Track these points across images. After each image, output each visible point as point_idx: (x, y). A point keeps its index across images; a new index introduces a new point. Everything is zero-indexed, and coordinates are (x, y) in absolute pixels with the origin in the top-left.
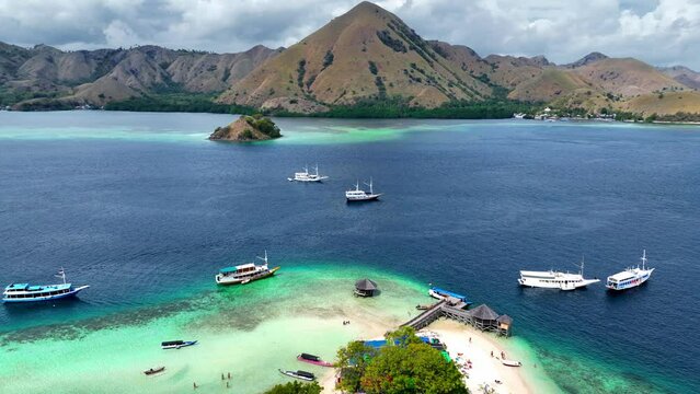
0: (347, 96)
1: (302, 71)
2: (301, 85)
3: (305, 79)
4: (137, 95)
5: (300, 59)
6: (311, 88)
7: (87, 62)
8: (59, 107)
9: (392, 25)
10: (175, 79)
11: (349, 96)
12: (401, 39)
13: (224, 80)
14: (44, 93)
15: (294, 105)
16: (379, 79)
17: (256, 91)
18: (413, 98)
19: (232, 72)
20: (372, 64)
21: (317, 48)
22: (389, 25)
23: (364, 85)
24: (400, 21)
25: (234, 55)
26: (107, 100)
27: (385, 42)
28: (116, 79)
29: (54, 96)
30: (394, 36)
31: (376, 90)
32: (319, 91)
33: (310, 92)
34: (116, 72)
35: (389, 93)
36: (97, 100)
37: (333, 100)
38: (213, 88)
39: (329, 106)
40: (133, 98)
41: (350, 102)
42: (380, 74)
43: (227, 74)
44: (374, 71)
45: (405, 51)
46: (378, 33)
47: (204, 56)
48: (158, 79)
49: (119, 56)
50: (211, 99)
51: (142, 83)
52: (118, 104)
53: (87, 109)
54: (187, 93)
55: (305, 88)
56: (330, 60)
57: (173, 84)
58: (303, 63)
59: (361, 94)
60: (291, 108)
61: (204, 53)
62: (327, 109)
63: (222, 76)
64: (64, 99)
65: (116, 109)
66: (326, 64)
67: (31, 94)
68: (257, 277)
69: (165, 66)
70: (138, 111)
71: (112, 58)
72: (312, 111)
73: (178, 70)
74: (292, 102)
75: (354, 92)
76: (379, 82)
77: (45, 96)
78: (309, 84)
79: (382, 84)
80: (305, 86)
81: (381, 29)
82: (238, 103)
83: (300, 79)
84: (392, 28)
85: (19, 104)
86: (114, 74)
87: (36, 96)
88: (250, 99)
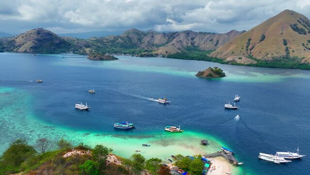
0: (268, 56)
1: (249, 44)
2: (247, 50)
3: (250, 47)
4: (180, 52)
5: (249, 38)
6: (251, 51)
7: (165, 37)
8: (152, 56)
9: (300, 20)
10: (196, 45)
11: (269, 56)
12: (304, 28)
13: (216, 45)
14: (148, 50)
15: (240, 60)
16: (287, 48)
17: (226, 52)
18: (304, 58)
19: (220, 42)
20: (285, 41)
21: (258, 33)
22: (298, 21)
23: (278, 51)
24: (305, 18)
25: (221, 34)
26: (168, 53)
27: (294, 29)
28: (173, 44)
29: (151, 51)
30: (300, 26)
31: (284, 54)
32: (255, 53)
33: (250, 53)
34: (174, 41)
35: (291, 55)
36: (165, 53)
37: (261, 58)
38: (210, 49)
39: (258, 61)
40: (178, 53)
41: (269, 59)
42: (288, 45)
43: (217, 42)
44: (285, 44)
45: (305, 34)
46: (291, 25)
47: (209, 35)
48: (189, 45)
49: (176, 35)
50: (207, 55)
51: (183, 46)
52: (172, 55)
53: (161, 57)
54: (200, 51)
55: (249, 51)
56: (263, 38)
57: (195, 46)
58: (250, 40)
59: (275, 55)
60: (239, 61)
61: (209, 33)
62: (255, 62)
63: (215, 43)
64: (154, 53)
65: (170, 58)
66: (261, 40)
67: (144, 50)
68: (175, 132)
69: (193, 39)
70: (178, 59)
71: (173, 36)
72: (248, 63)
73: (197, 41)
74: (239, 58)
75: (272, 54)
76: (287, 50)
77: (148, 51)
78: (251, 50)
79: (288, 51)
80: (249, 50)
81: (293, 23)
82: (217, 57)
83: (247, 47)
84: (300, 22)
85: (140, 54)
86: (173, 42)
87: (146, 51)
88: (223, 55)
